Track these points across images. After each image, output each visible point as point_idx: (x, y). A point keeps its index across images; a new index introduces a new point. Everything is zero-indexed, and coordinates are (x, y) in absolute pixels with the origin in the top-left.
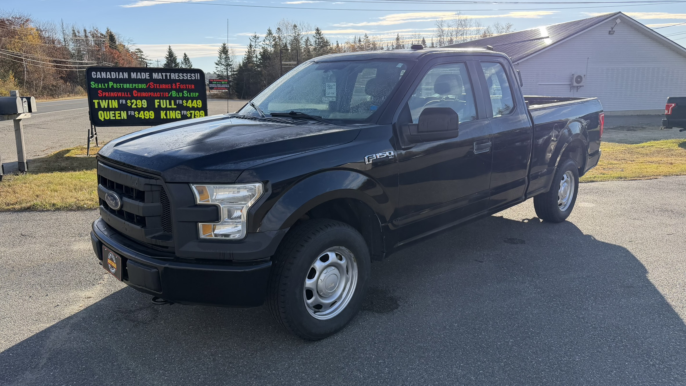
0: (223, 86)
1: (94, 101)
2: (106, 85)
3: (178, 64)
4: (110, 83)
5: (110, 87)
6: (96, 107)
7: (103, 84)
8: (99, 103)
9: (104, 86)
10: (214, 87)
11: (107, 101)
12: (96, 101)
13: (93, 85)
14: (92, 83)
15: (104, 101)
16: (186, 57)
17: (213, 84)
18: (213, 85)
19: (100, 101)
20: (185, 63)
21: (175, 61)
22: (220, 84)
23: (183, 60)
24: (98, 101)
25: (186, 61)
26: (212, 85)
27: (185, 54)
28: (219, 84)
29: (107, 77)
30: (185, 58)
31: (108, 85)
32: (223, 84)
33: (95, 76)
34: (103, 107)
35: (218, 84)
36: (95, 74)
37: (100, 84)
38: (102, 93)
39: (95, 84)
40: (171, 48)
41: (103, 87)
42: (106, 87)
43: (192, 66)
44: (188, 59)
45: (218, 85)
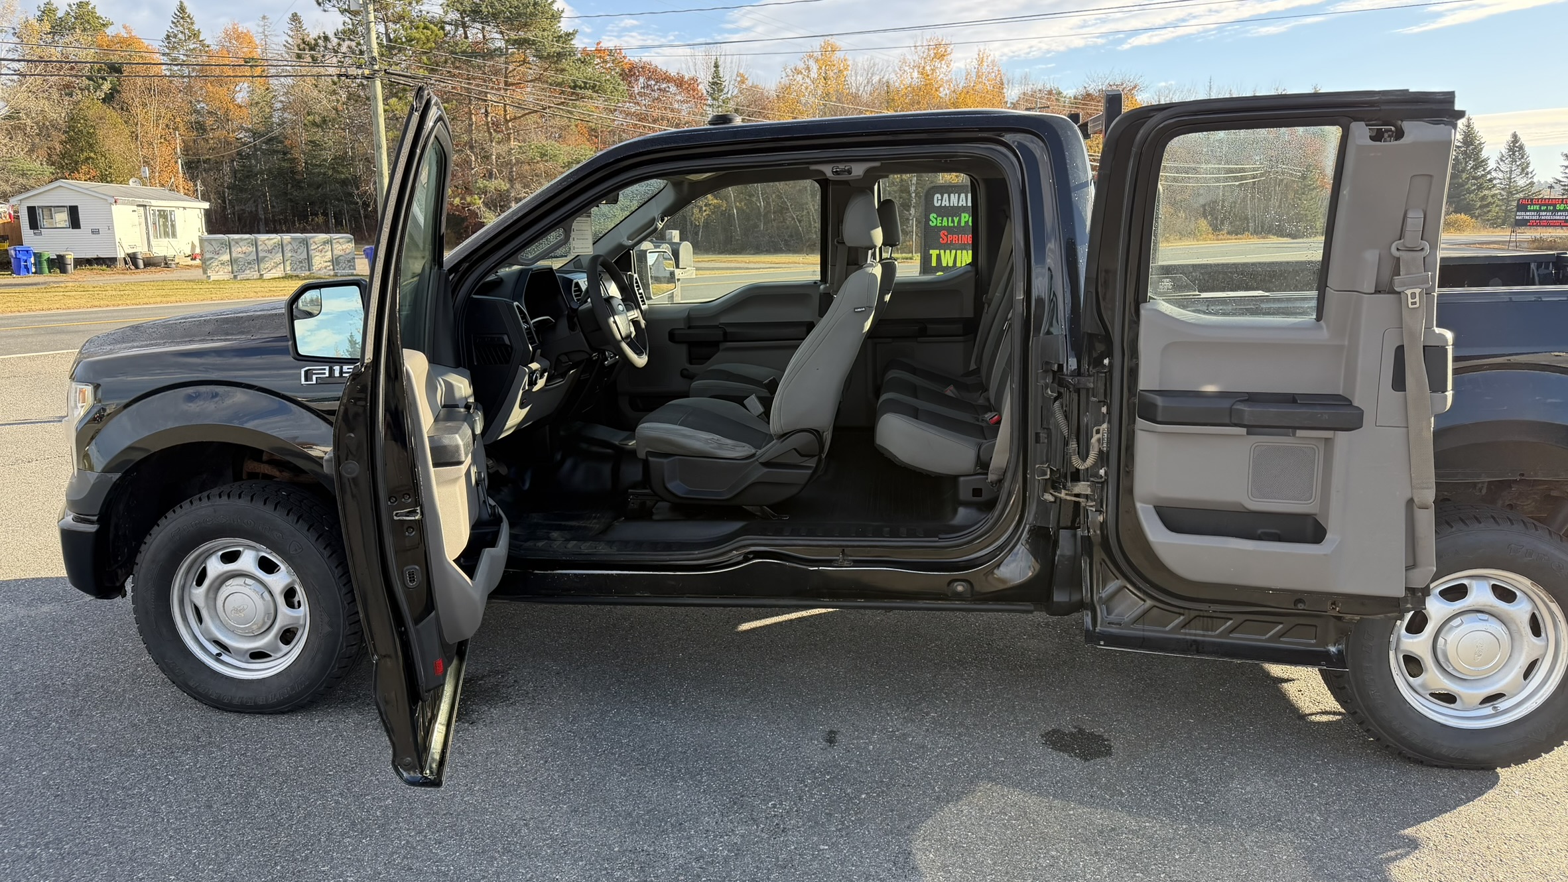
0: (1558, 218)
1: (931, 252)
2: (956, 220)
3: (1482, 161)
4: (963, 215)
5: (963, 224)
6: (934, 264)
7: (950, 219)
8: (939, 257)
9: (953, 221)
10: (1528, 221)
11: (954, 252)
12: (934, 253)
13: (935, 220)
14: (933, 216)
15: (948, 251)
16: (1517, 142)
17: (1530, 211)
18: (1528, 213)
19: (942, 252)
20: (1509, 159)
21: (1477, 154)
22: (1550, 211)
23: (1504, 151)
24: (937, 252)
25: (1514, 154)
26: (1523, 213)
27: (1515, 136)
28: (1546, 210)
29: (960, 205)
30: (1514, 146)
31: (959, 221)
32: (1560, 211)
33: (940, 202)
34: (944, 264)
35: (1544, 211)
36: (940, 198)
37: (945, 219)
38: (947, 236)
39: (936, 219)
40: (1471, 122)
41: (951, 224)
42: (956, 224)
43: (1528, 164)
44: (1521, 148)
45: (1544, 213)
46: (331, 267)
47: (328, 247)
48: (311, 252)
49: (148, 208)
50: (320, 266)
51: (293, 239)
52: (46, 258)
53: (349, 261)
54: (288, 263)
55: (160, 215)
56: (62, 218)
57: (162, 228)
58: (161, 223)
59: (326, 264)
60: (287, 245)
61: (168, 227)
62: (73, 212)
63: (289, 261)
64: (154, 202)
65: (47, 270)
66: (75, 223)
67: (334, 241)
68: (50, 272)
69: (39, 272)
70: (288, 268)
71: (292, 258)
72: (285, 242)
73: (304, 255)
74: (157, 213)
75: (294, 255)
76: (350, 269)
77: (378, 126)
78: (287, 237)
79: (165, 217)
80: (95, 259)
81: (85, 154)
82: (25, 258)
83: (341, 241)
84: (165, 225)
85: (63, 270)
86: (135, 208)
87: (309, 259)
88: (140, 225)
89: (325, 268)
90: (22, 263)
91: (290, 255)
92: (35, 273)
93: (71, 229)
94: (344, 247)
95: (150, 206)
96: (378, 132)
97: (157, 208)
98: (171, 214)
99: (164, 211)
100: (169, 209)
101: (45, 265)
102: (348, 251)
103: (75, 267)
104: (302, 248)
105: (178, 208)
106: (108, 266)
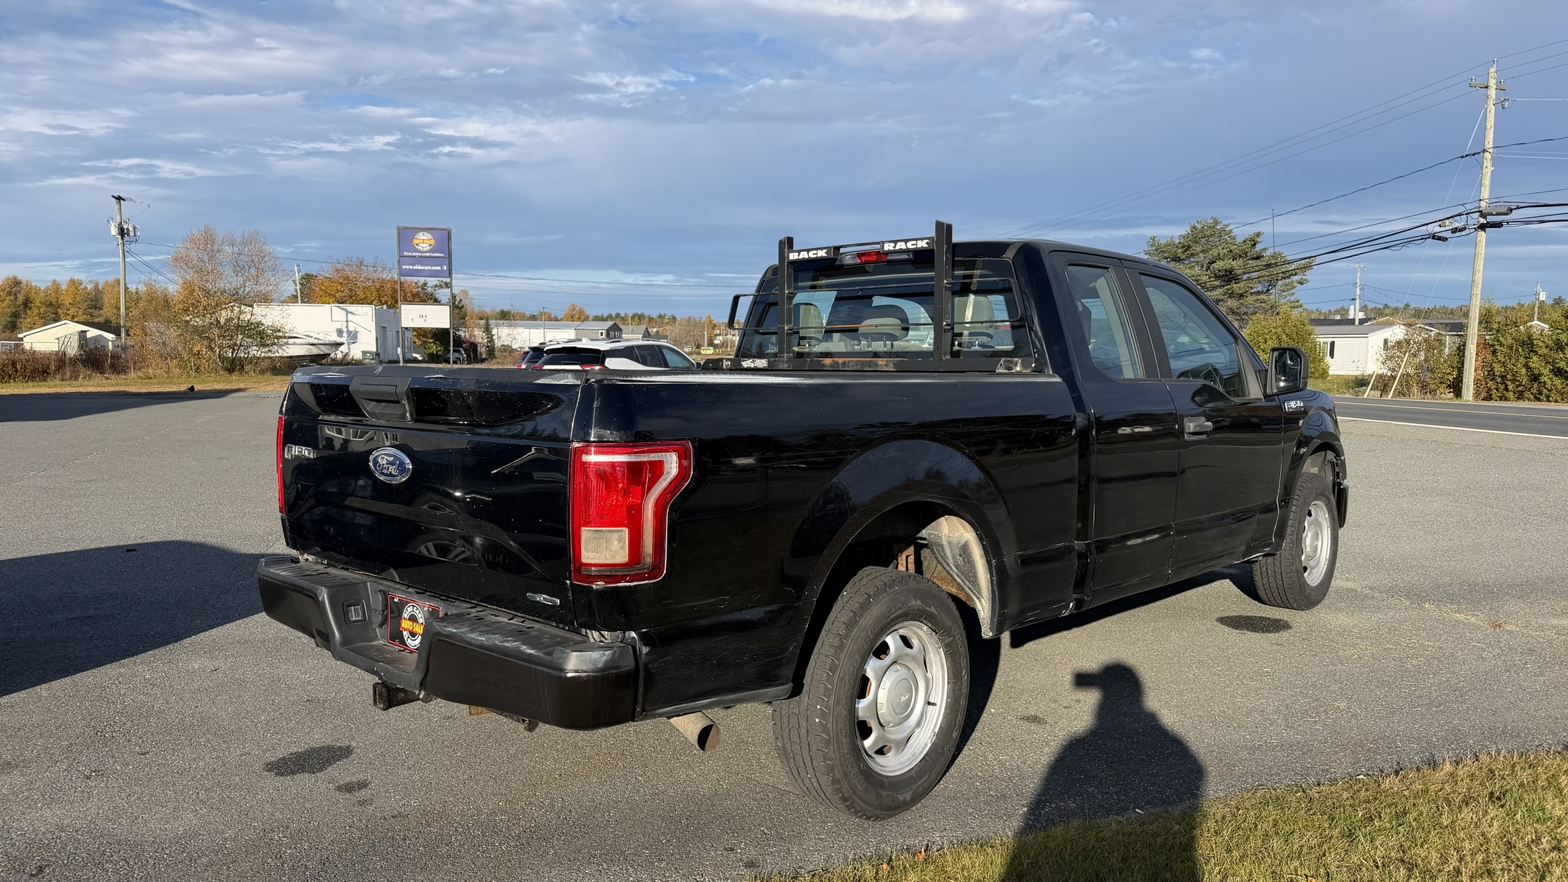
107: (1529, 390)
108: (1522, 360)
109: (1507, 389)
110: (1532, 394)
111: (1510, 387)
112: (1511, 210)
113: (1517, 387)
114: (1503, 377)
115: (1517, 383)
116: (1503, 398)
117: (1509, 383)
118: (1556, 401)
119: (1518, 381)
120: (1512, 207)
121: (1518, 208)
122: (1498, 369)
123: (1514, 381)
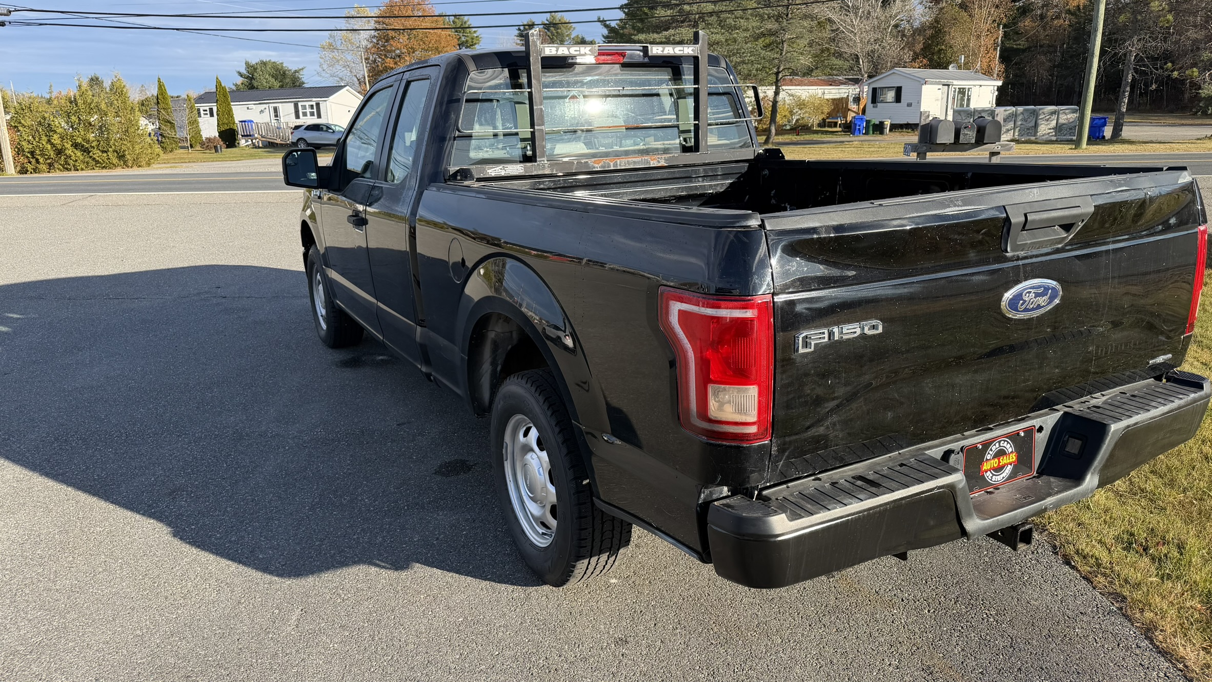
46: (1054, 133)
47: (1055, 117)
48: (1040, 122)
49: (951, 86)
50: (1043, 133)
51: (1025, 110)
52: (873, 123)
53: (1071, 129)
54: (1017, 130)
55: (960, 92)
56: (891, 95)
57: (959, 102)
58: (959, 98)
59: (1050, 131)
60: (1019, 115)
61: (964, 101)
62: (899, 90)
63: (1019, 128)
64: (955, 82)
65: (871, 132)
66: (898, 99)
67: (1061, 112)
68: (873, 133)
69: (867, 133)
70: (1017, 134)
71: (1022, 126)
72: (1019, 112)
73: (1033, 124)
74: (957, 90)
75: (1024, 123)
76: (1070, 136)
77: (1098, 11)
78: (1020, 109)
79: (963, 93)
80: (905, 124)
81: (939, 47)
82: (859, 123)
83: (1067, 111)
84: (962, 99)
85: (882, 133)
86: (940, 87)
87: (1036, 126)
88: (942, 99)
89: (1049, 133)
90: (858, 127)
91: (1020, 123)
92: (865, 134)
93: (894, 104)
94: (1069, 116)
95: (953, 85)
96: (1097, 17)
97: (958, 87)
98: (969, 91)
99: (963, 89)
100: (967, 87)
101: (871, 128)
102: (1071, 120)
103: (891, 130)
104: (1031, 118)
105: (975, 86)
106: (913, 130)
107: (57, 162)
108: (44, 138)
109: (37, 161)
110: (61, 164)
111: (41, 160)
112: (10, 12)
113: (46, 160)
114: (32, 153)
115: (46, 157)
116: (35, 170)
117: (39, 158)
118: (82, 169)
119: (47, 155)
120: (10, 9)
121: (16, 11)
122: (27, 147)
123: (42, 155)
